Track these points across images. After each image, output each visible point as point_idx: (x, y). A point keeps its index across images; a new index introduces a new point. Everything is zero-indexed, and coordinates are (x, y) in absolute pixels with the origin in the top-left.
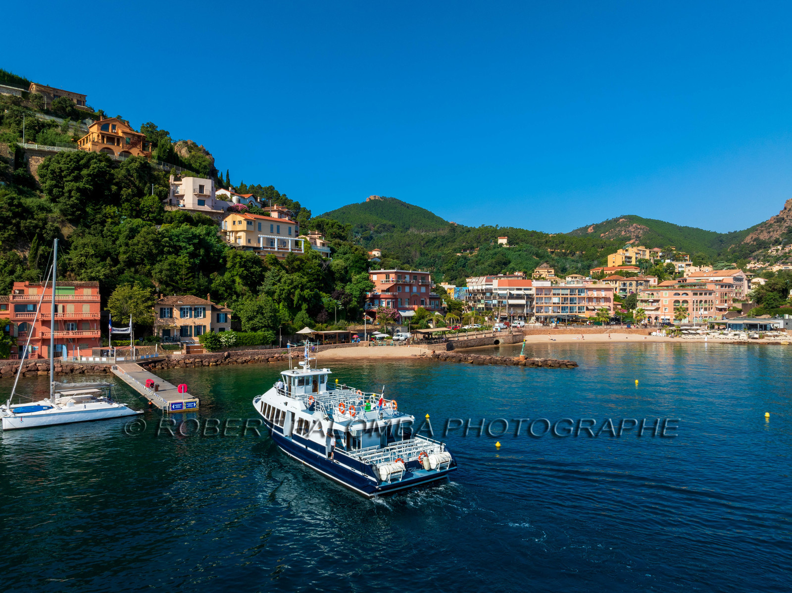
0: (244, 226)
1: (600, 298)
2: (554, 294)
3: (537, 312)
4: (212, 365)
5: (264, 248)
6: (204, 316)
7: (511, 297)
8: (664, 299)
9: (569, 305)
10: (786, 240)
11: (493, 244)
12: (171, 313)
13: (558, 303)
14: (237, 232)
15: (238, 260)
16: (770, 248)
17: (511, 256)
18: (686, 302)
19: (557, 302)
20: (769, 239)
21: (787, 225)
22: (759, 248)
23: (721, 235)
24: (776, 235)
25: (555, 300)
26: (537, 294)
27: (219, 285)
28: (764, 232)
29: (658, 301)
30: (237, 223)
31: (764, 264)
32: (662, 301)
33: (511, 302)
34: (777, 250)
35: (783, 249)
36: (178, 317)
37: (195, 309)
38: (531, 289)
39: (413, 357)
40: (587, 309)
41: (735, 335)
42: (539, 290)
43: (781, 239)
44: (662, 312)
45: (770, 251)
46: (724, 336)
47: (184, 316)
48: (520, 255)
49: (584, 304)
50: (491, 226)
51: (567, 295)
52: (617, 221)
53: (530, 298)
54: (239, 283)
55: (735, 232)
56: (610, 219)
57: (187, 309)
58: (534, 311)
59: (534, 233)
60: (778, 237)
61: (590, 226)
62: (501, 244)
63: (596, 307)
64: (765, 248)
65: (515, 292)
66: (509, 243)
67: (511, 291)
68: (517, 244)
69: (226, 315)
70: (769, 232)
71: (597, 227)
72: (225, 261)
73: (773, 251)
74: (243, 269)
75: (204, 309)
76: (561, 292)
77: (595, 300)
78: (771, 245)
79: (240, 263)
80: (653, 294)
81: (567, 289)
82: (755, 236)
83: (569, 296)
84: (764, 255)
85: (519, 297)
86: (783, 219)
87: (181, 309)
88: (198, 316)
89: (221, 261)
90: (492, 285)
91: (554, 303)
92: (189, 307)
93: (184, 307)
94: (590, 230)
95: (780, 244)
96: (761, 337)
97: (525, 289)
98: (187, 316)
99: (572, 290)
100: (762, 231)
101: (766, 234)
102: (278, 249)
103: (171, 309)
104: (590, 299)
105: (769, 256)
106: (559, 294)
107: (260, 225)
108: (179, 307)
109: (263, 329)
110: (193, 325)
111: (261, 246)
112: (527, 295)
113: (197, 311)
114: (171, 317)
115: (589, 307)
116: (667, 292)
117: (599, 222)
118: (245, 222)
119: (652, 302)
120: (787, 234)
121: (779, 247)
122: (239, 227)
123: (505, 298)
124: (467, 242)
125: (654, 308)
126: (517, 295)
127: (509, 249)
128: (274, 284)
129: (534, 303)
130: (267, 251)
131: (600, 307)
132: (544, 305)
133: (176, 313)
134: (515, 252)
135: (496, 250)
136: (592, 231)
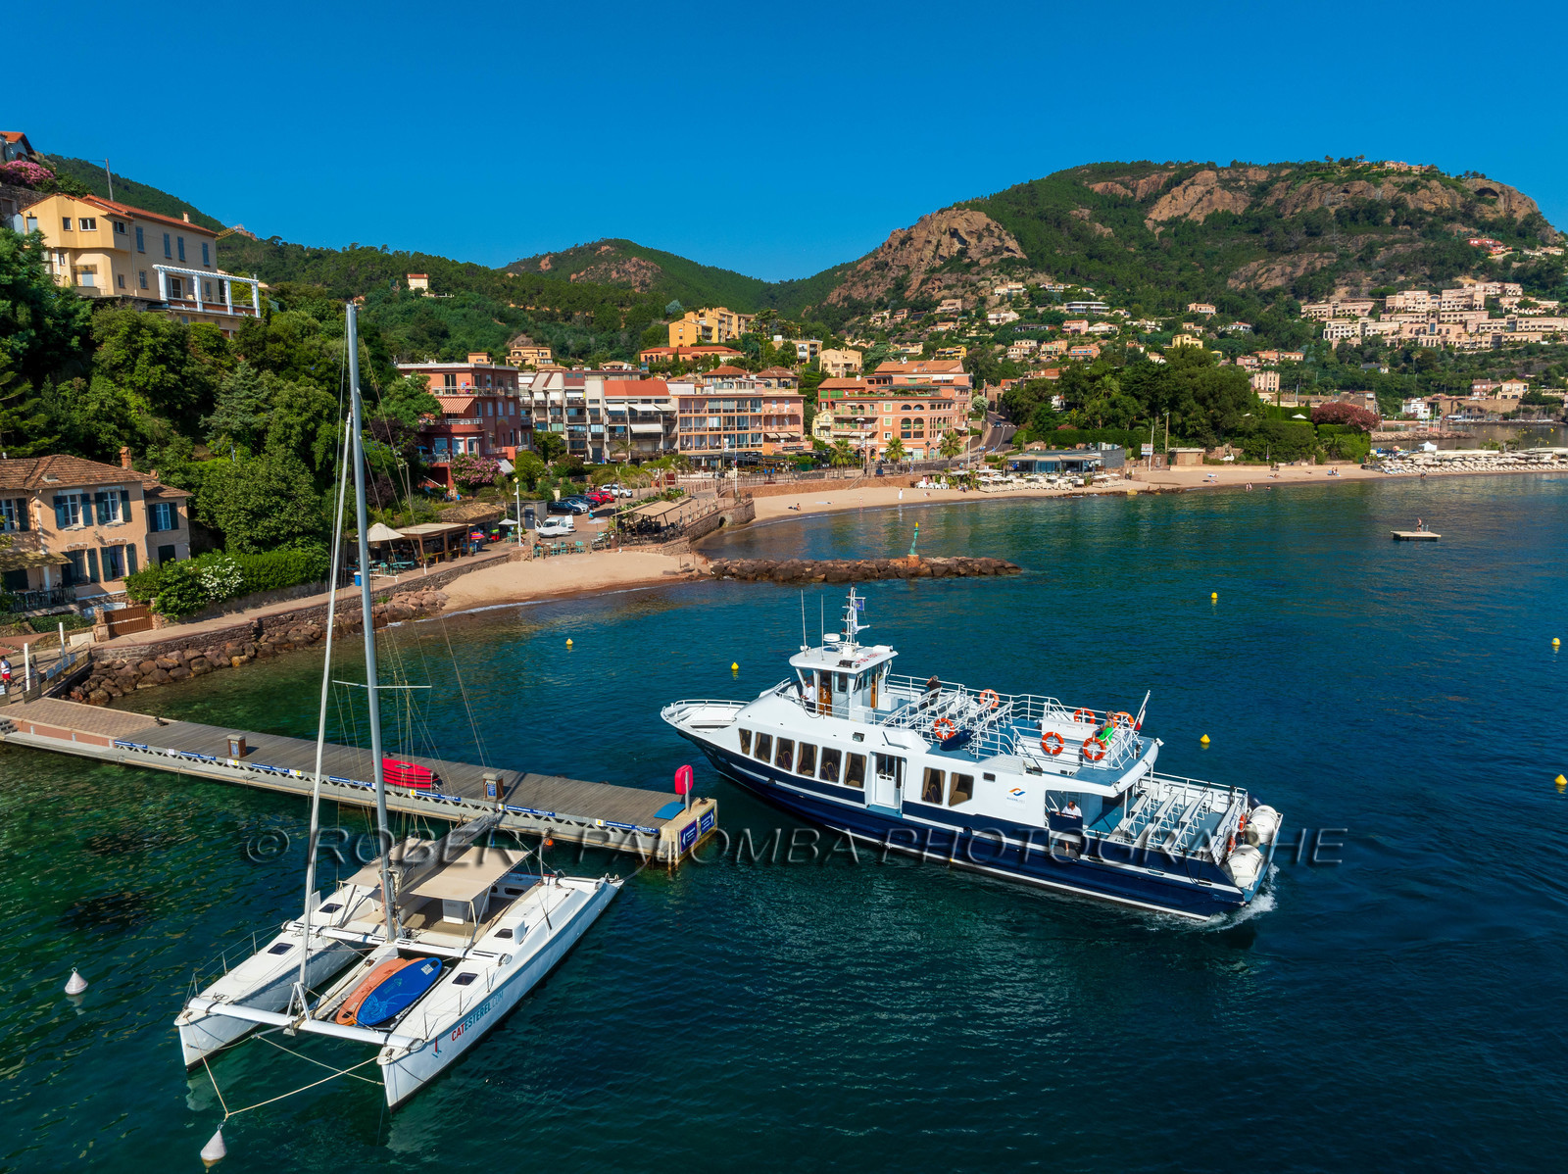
0: (104, 234)
1: (784, 416)
2: (711, 411)
3: (682, 449)
4: (243, 663)
5: (170, 302)
6: (128, 518)
7: (635, 417)
8: (885, 417)
9: (736, 432)
10: (895, 301)
11: (397, 289)
12: (24, 517)
13: (718, 429)
14: (76, 252)
15: (149, 341)
16: (870, 313)
17: (446, 317)
18: (920, 421)
19: (716, 426)
20: (866, 298)
21: (894, 275)
22: (854, 314)
23: (769, 286)
24: (878, 292)
25: (713, 422)
26: (681, 412)
27: (96, 417)
28: (859, 285)
29: (872, 420)
30: (75, 224)
31: (868, 343)
32: (882, 420)
33: (637, 428)
34: (883, 319)
35: (891, 317)
36: (52, 527)
37: (100, 498)
38: (666, 401)
39: (668, 577)
40: (767, 439)
41: (1049, 481)
42: (685, 401)
43: (886, 300)
44: (881, 440)
45: (872, 320)
46: (1038, 485)
47: (67, 523)
48: (465, 316)
49: (759, 428)
50: (372, 249)
51: (732, 411)
52: (595, 250)
53: (669, 419)
54: (139, 408)
55: (791, 281)
56: (581, 244)
57: (73, 498)
58: (677, 446)
59: (472, 269)
60: (881, 295)
61: (544, 257)
62: (419, 291)
63: (782, 435)
64: (862, 314)
65: (640, 408)
66: (433, 286)
67: (633, 406)
68: (448, 290)
69: (173, 507)
70: (867, 287)
71: (557, 259)
72: (90, 345)
73: (878, 319)
74: (164, 367)
75: (125, 496)
76: (722, 405)
77: (774, 420)
78: (872, 310)
79: (153, 349)
80: (862, 407)
81: (732, 400)
82: (845, 293)
83: (736, 414)
84: (865, 327)
85: (647, 418)
86: (887, 264)
87: (58, 502)
88: (108, 518)
89: (75, 342)
90: (583, 391)
91: (711, 430)
92: (80, 492)
93: (67, 493)
94: (545, 265)
95: (886, 308)
96: (1086, 484)
97: (657, 401)
98: (76, 521)
99: (741, 400)
100: (854, 284)
101: (862, 290)
102: (205, 306)
103: (23, 504)
104: (768, 420)
105: (872, 329)
106: (718, 411)
107: (139, 230)
108: (50, 496)
109: (298, 541)
110: (98, 546)
111: (163, 297)
112: (665, 413)
113: (102, 502)
114: (25, 527)
115: (772, 436)
116: (890, 403)
117: (560, 249)
118: (109, 225)
119: (863, 422)
120: (894, 291)
121: (886, 314)
122: (84, 239)
123: (624, 420)
124: (325, 283)
125: (868, 434)
126: (645, 413)
127: (439, 302)
128: (257, 410)
129: (677, 429)
130: (179, 313)
131: (786, 435)
132: (693, 433)
133: (41, 514)
134: (453, 309)
135: (409, 303)
136: (549, 267)
